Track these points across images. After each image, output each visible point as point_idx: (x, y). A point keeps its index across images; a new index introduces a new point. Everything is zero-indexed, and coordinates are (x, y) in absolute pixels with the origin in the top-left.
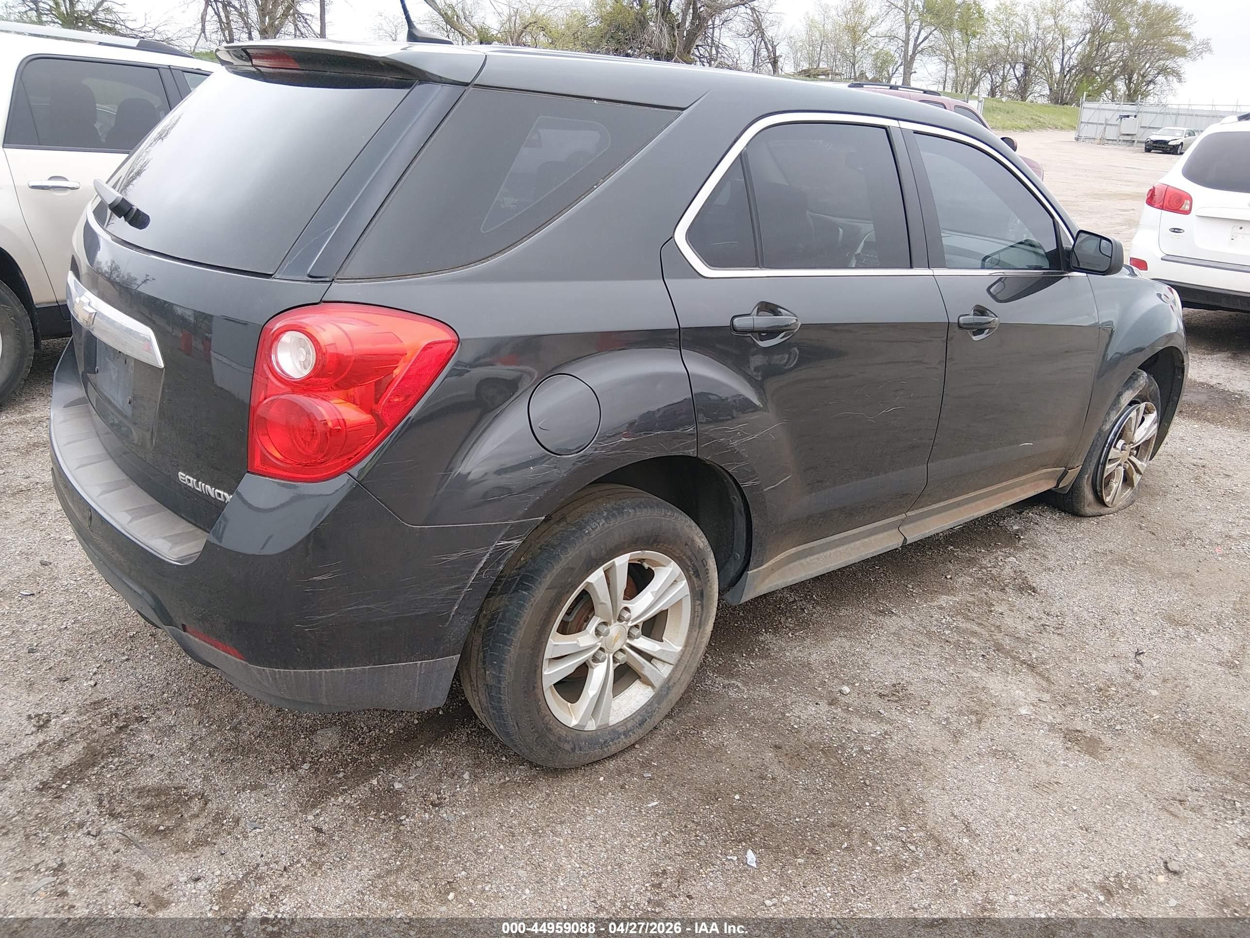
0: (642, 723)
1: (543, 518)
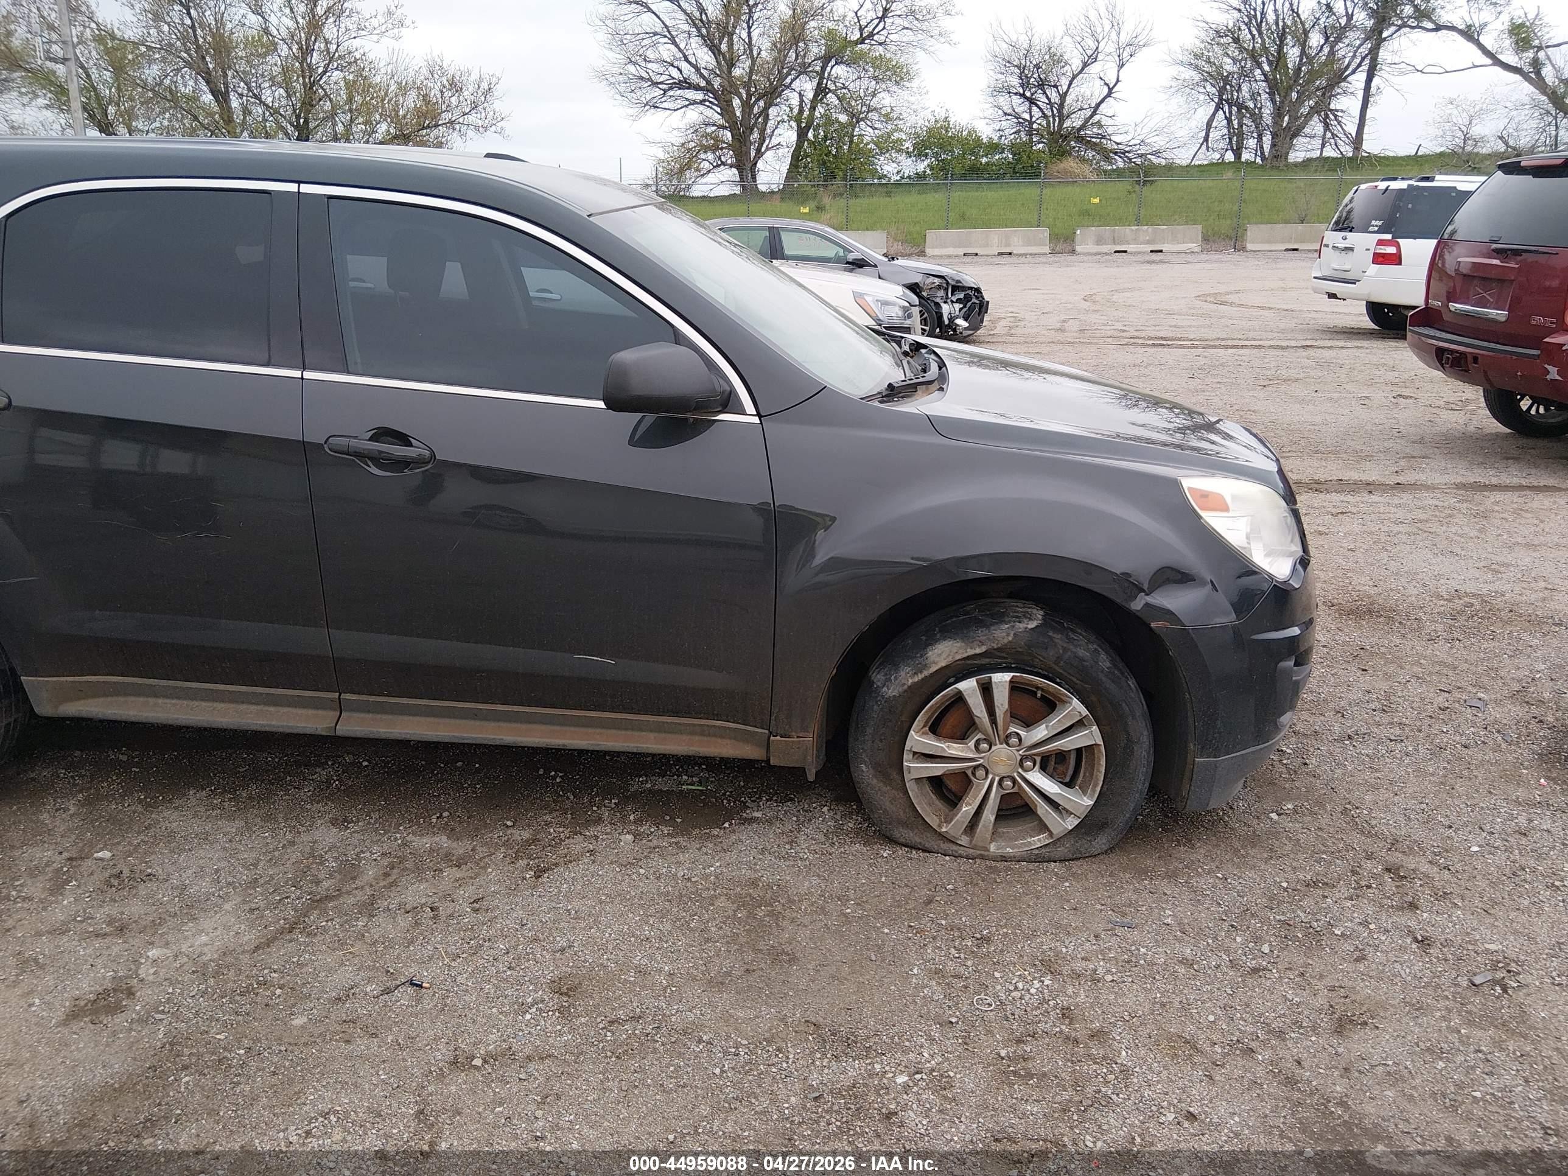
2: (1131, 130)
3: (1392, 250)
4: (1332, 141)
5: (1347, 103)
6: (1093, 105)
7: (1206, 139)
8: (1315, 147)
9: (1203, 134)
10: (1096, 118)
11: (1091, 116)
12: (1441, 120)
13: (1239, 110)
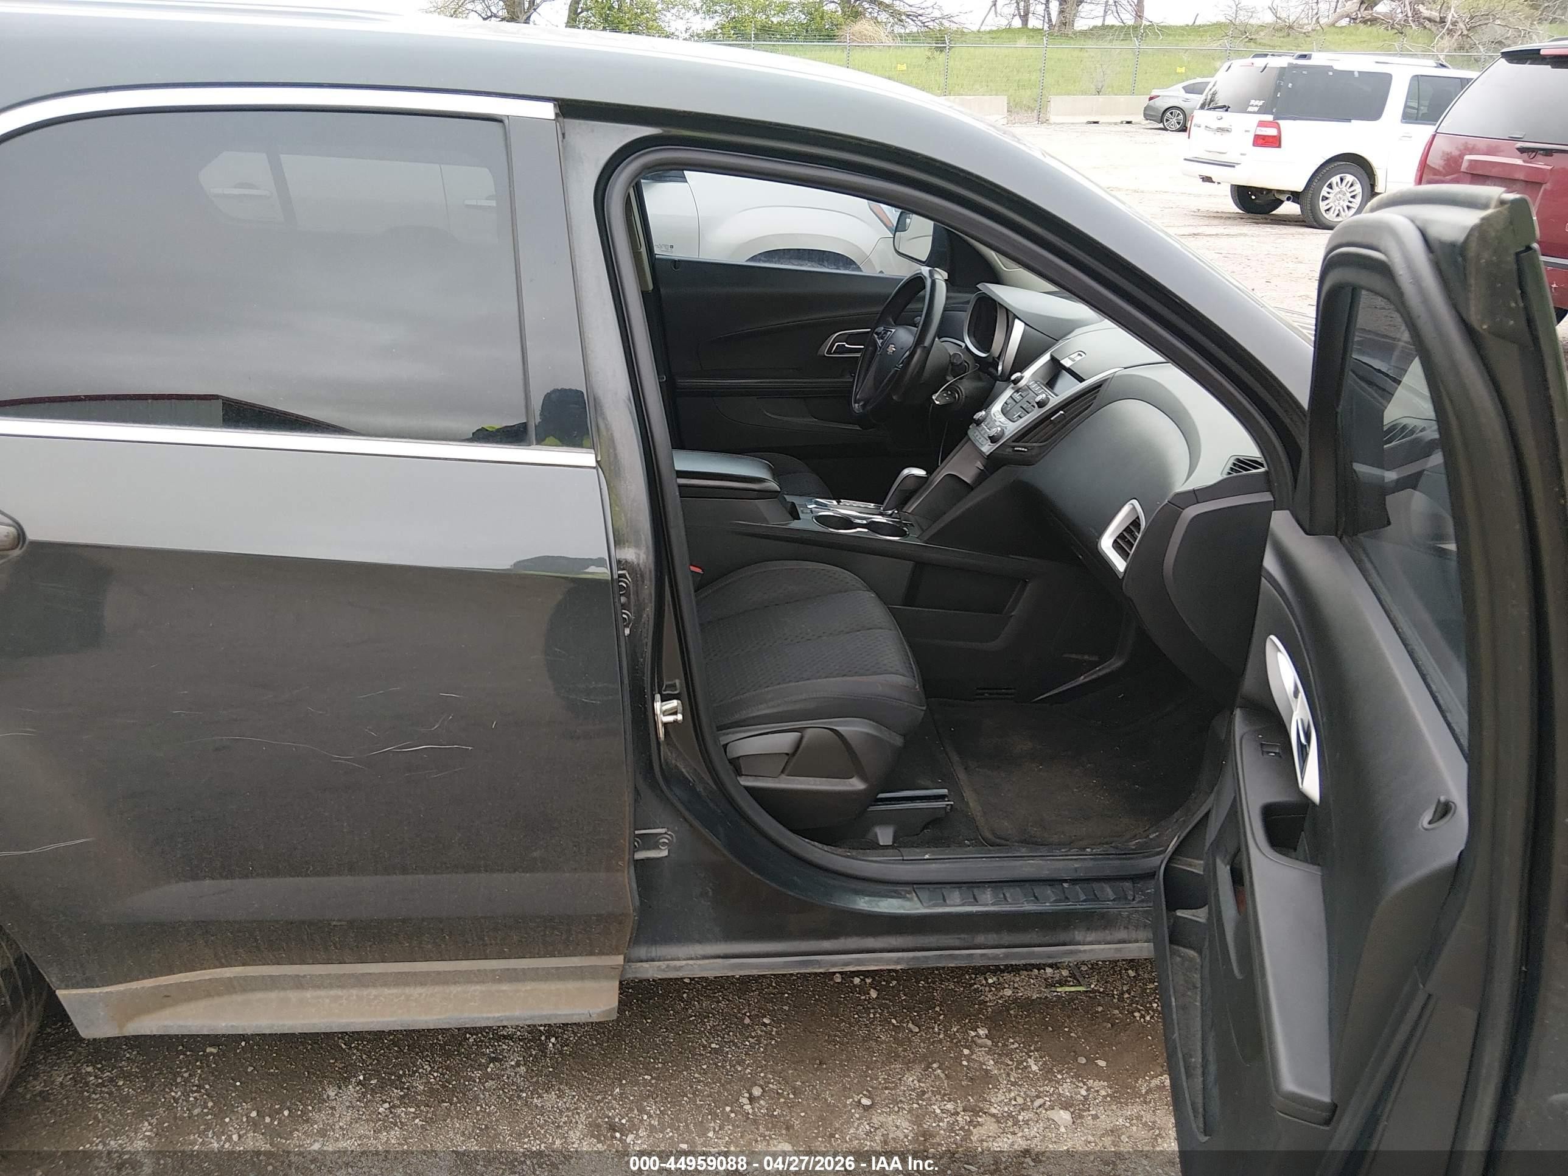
3: (1272, 132)
4: (1114, 9)
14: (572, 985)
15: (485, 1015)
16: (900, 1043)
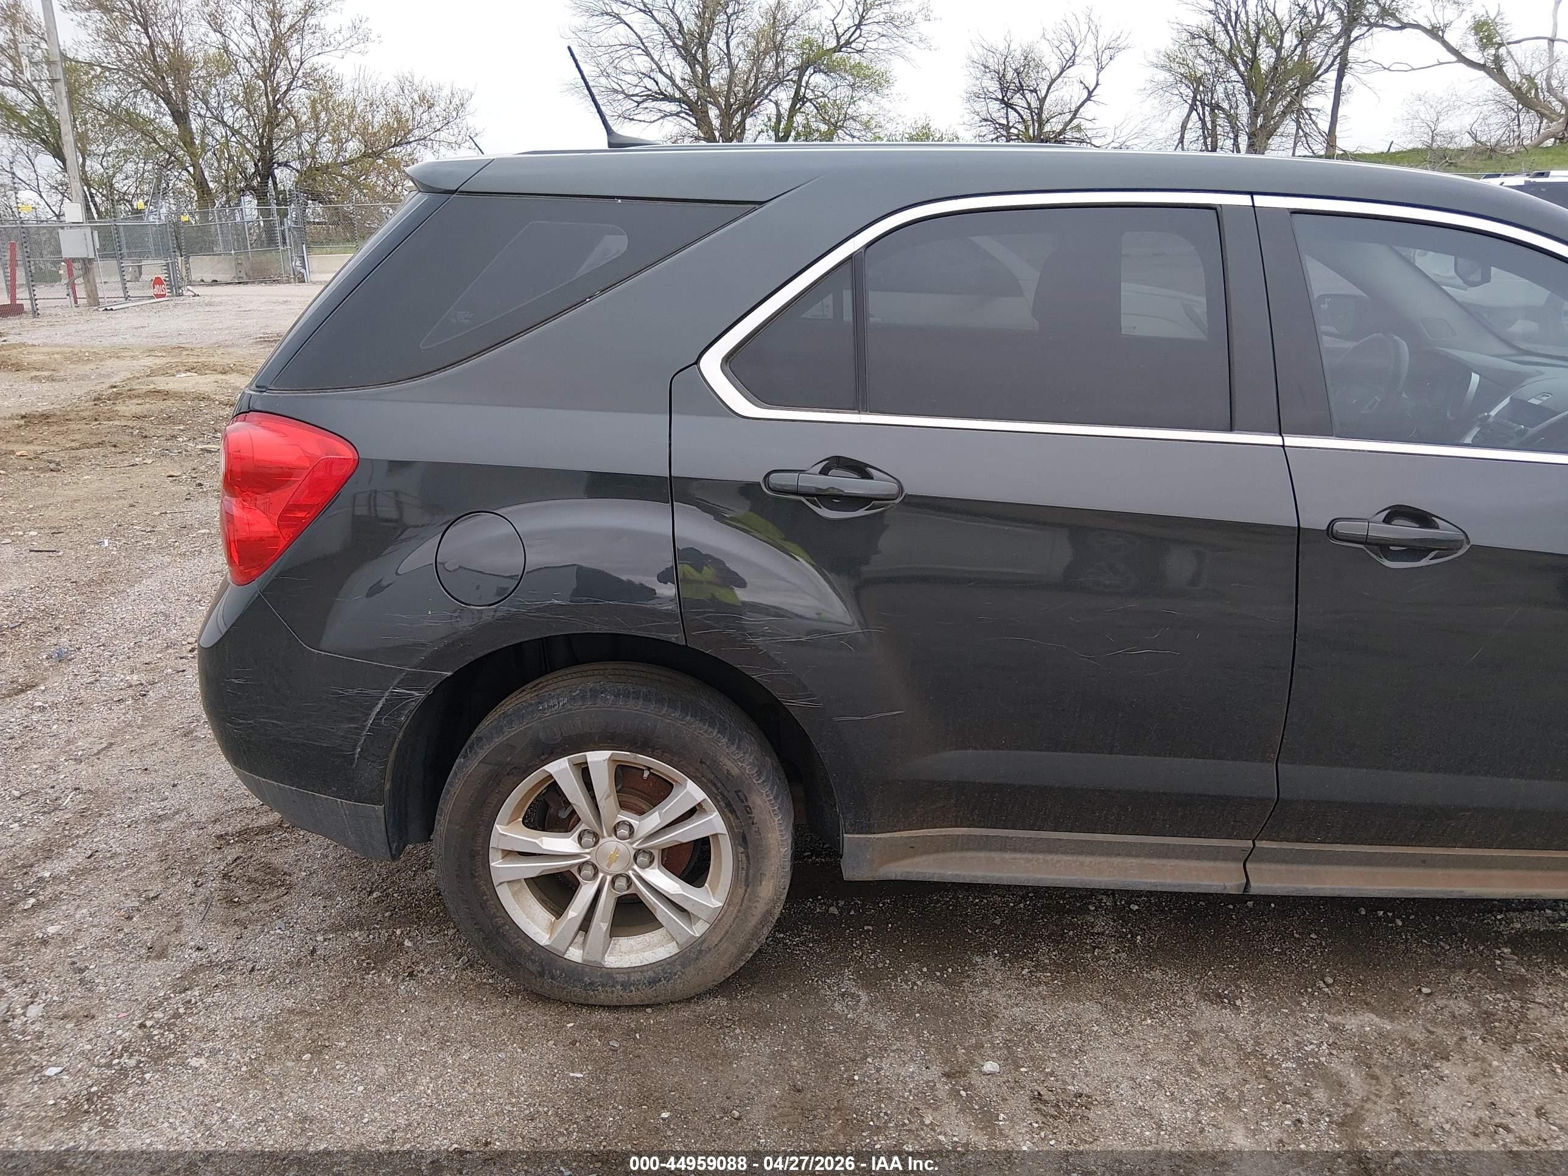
0: (653, 982)
1: (449, 674)
2: (1110, 132)
4: (1304, 139)
5: (1318, 101)
6: (1073, 109)
7: (1181, 140)
8: (1287, 146)
9: (1178, 135)
10: (1075, 122)
11: (1071, 120)
12: (1409, 117)
13: (1212, 110)
14: (1207, 864)
15: (1144, 880)
16: (1437, 955)
